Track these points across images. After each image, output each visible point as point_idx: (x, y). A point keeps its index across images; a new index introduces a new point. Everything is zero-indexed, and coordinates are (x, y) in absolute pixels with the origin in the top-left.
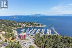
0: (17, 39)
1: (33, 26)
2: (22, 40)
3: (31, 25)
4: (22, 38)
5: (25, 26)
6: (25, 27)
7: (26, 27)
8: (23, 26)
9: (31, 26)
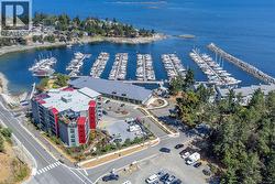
0: (27, 156)
1: (99, 38)
2: (78, 154)
3: (81, 36)
4: (73, 134)
5: (49, 39)
6: (47, 44)
7: (57, 43)
8: (35, 39)
9: (86, 40)
